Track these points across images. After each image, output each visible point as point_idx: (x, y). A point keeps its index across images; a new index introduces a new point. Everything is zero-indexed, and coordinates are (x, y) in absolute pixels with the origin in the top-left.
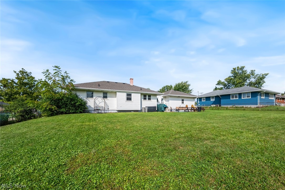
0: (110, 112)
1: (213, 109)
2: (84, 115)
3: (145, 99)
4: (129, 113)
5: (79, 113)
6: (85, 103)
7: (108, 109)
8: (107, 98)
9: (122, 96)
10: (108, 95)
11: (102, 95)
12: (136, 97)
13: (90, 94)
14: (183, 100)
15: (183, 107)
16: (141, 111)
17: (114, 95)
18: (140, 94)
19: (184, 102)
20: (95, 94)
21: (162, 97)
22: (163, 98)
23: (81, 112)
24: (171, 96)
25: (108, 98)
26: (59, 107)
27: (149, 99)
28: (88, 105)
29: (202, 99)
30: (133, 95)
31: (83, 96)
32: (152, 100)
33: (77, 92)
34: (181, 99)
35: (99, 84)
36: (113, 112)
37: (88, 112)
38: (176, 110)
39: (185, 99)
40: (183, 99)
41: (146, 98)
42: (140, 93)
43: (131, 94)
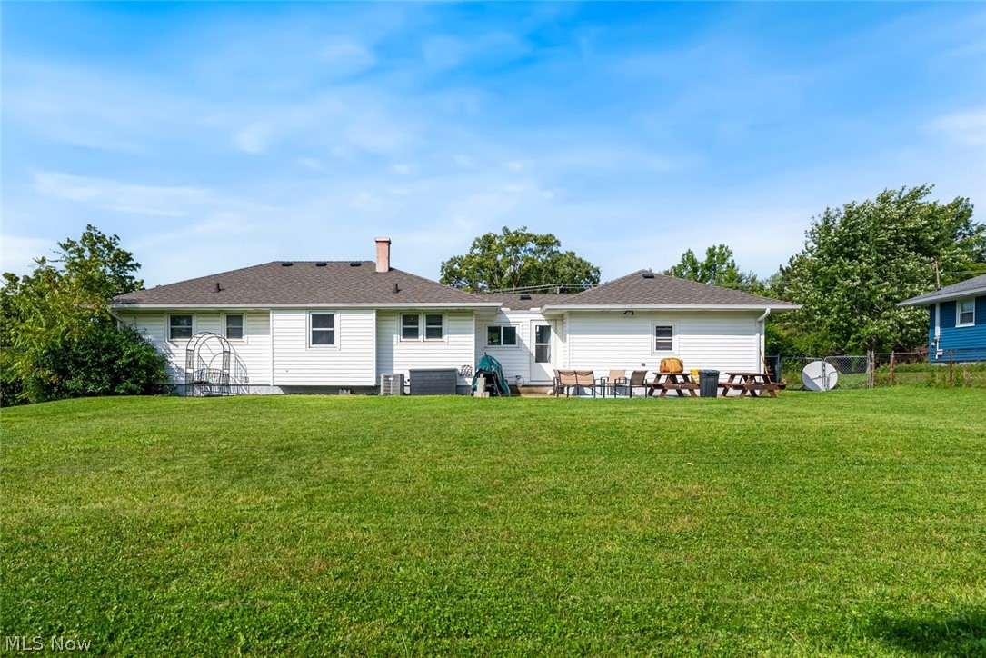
0: (252, 391)
3: (410, 333)
4: (332, 397)
5: (123, 394)
6: (162, 362)
7: (246, 379)
8: (240, 336)
9: (292, 326)
11: (221, 325)
12: (355, 328)
13: (181, 325)
14: (664, 332)
17: (258, 321)
18: (373, 316)
19: (676, 339)
20: (197, 325)
21: (541, 317)
23: (131, 392)
24: (572, 313)
26: (64, 373)
27: (434, 333)
28: (174, 366)
30: (339, 318)
31: (155, 333)
32: (445, 338)
33: (138, 319)
34: (650, 325)
35: (218, 284)
36: (263, 391)
37: (173, 391)
39: (678, 325)
40: (664, 322)
41: (417, 329)
42: (372, 308)
43: (333, 315)
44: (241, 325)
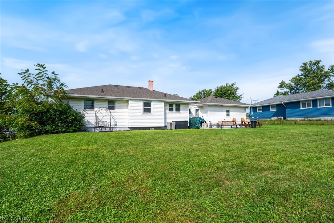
0: (118, 129)
1: (273, 124)
2: (79, 136)
3: (171, 110)
4: (147, 131)
5: (72, 132)
6: (82, 117)
7: (116, 125)
8: (114, 109)
9: (137, 106)
10: (116, 105)
11: (106, 105)
12: (158, 107)
13: (90, 104)
14: (228, 111)
15: (228, 122)
16: (165, 128)
17: (124, 104)
18: (164, 103)
19: (230, 113)
20: (96, 104)
21: (197, 106)
22: (198, 108)
23: (75, 131)
24: (209, 106)
25: (116, 109)
26: (42, 123)
27: (178, 110)
28: (86, 120)
29: (257, 109)
30: (153, 104)
31: (78, 107)
32: (181, 111)
33: (69, 101)
34: (225, 109)
35: (102, 89)
36: (123, 129)
37: (86, 130)
38: (219, 126)
39: (231, 109)
40: (228, 109)
41: (173, 109)
42: (163, 101)
43: (150, 103)
44: (114, 105)
